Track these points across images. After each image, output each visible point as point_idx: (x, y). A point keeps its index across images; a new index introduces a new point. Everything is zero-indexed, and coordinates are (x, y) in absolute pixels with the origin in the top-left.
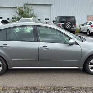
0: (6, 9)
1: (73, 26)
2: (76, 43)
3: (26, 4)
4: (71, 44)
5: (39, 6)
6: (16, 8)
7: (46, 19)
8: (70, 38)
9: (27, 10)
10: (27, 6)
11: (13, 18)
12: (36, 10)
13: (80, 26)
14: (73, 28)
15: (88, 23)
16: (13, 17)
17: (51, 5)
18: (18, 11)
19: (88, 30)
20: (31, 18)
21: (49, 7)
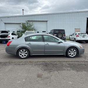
0: (13, 24)
1: (64, 36)
2: (62, 42)
3: (28, 21)
4: (59, 43)
5: (38, 22)
6: (20, 24)
7: (43, 32)
8: (58, 40)
9: (29, 25)
10: (29, 22)
11: (17, 31)
12: (36, 25)
13: (69, 36)
14: (64, 37)
15: (75, 34)
16: (19, 30)
17: (47, 21)
18: (22, 26)
19: (75, 39)
20: (33, 31)
21: (45, 23)
